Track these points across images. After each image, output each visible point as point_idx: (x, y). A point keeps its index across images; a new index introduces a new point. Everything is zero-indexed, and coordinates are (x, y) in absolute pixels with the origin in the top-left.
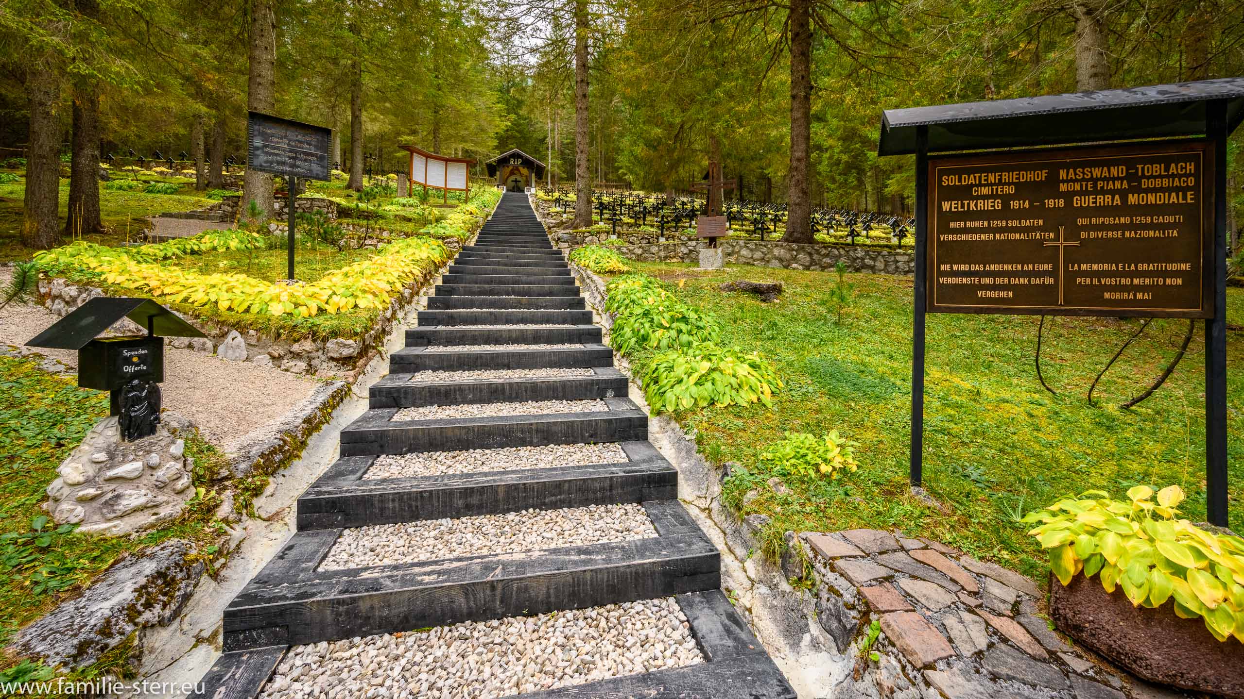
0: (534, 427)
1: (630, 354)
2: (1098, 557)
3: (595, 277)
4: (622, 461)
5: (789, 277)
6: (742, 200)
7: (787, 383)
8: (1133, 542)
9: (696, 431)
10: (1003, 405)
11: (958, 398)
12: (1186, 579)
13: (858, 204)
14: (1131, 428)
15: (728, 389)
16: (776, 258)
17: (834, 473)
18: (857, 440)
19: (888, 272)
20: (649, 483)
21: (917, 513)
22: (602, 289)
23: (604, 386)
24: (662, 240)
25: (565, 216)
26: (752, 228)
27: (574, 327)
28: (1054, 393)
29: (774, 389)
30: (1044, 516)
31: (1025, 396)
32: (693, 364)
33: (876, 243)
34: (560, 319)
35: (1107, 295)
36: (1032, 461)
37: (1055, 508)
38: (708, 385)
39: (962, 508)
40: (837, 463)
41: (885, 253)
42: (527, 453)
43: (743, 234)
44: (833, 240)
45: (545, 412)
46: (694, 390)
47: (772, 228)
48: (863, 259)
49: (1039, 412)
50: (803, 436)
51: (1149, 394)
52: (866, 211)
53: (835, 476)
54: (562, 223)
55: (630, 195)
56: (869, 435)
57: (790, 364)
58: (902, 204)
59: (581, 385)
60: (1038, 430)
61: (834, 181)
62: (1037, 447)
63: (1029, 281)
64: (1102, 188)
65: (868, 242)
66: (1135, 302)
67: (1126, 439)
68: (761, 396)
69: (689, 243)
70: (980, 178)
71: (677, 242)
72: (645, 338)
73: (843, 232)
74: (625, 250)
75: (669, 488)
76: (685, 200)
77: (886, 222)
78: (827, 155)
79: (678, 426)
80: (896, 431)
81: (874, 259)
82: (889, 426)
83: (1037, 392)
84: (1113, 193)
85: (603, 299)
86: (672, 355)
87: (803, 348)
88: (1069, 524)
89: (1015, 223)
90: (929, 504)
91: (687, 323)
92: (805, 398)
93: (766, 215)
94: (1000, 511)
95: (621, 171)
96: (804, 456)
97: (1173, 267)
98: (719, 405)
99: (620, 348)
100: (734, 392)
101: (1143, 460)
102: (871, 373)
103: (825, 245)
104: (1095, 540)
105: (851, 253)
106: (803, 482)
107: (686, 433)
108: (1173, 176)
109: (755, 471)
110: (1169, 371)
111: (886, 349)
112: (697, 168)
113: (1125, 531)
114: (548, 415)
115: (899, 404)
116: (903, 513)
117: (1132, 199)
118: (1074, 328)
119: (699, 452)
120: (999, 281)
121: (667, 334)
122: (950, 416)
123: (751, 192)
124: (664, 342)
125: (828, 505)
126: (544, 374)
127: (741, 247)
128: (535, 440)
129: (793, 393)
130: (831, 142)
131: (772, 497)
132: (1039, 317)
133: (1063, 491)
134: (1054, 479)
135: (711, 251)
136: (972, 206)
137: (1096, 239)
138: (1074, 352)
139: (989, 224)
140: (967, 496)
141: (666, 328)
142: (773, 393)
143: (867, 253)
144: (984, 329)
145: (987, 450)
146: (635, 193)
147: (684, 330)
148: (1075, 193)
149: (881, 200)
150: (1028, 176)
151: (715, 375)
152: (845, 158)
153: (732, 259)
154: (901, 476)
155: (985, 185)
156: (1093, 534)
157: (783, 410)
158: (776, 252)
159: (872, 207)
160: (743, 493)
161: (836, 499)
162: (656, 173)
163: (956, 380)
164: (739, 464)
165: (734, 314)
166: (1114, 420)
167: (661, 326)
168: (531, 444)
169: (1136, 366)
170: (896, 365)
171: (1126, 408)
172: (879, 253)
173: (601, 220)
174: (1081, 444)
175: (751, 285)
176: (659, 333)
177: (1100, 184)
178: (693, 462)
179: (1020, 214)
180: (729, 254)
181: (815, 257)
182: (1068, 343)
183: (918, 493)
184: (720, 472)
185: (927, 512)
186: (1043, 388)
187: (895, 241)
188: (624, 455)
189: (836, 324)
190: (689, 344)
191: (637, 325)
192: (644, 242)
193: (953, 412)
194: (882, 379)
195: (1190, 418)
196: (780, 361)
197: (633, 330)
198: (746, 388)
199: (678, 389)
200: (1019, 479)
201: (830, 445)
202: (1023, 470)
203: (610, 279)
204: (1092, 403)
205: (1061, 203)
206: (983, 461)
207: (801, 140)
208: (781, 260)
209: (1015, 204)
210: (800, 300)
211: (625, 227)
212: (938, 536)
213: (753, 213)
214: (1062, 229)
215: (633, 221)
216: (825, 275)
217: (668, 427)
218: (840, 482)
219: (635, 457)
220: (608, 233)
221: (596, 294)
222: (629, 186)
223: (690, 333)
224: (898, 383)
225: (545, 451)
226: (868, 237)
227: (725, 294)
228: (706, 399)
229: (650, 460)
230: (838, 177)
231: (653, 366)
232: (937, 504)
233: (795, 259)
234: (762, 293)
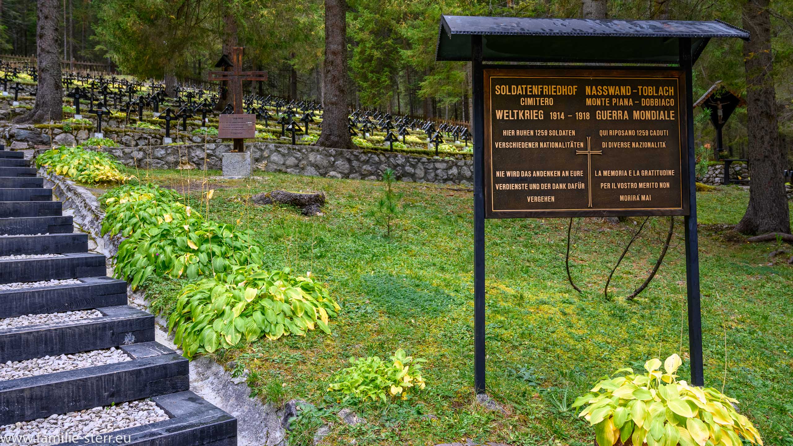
0: (26, 394)
1: (146, 287)
2: (630, 423)
3: (81, 190)
4: (162, 419)
5: (330, 186)
6: (261, 94)
7: (344, 305)
8: (653, 406)
9: (246, 371)
10: (542, 307)
11: (506, 305)
12: (686, 428)
13: (392, 105)
14: (635, 316)
15: (280, 318)
16: (312, 165)
17: (405, 394)
18: (421, 356)
19: (428, 180)
20: (202, 439)
21: (484, 419)
22: (94, 204)
23: (120, 329)
24: (168, 141)
25: (16, 104)
26: (279, 129)
27: (60, 257)
28: (579, 291)
29: (331, 313)
30: (589, 398)
31: (558, 296)
32: (237, 292)
33: (413, 149)
34: (39, 247)
35: (622, 198)
36: (569, 355)
37: (596, 390)
38: (258, 315)
39: (520, 407)
40: (407, 382)
41: (424, 159)
42: (18, 431)
43: (270, 136)
44: (370, 145)
45: (36, 373)
46: (240, 323)
47: (304, 129)
48: (403, 166)
49: (570, 310)
50: (370, 359)
51: (646, 285)
52: (399, 114)
53: (405, 397)
54: (14, 113)
55: (114, 80)
56: (432, 351)
57: (345, 284)
58: (434, 108)
59: (87, 331)
60: (571, 326)
61: (365, 79)
62: (572, 342)
63: (567, 186)
64: (616, 104)
65: (405, 147)
66: (641, 203)
67: (634, 326)
68: (319, 322)
69: (207, 146)
70: (526, 88)
71: (188, 143)
72: (167, 265)
73: (380, 136)
74: (119, 153)
75: (226, 441)
76: (190, 90)
77: (420, 126)
78: (358, 49)
79: (222, 369)
80: (456, 343)
81: (414, 166)
82: (448, 339)
83: (568, 291)
84: (623, 108)
85: (97, 218)
86: (207, 284)
87: (355, 265)
88: (608, 401)
89: (553, 133)
90: (492, 408)
91: (220, 244)
92: (364, 320)
93: (294, 113)
94: (551, 404)
95: (98, 47)
96: (373, 380)
97: (663, 173)
98: (271, 338)
99: (131, 280)
100: (287, 321)
101: (646, 342)
102: (426, 287)
103: (365, 150)
104: (628, 410)
105: (392, 160)
106: (376, 408)
107: (234, 376)
108: (661, 97)
109: (323, 405)
110: (659, 263)
111: (436, 260)
112: (207, 53)
113: (647, 397)
114: (43, 376)
115: (455, 316)
116: (471, 422)
117: (636, 115)
118: (588, 231)
119: (253, 395)
120: (544, 186)
121: (195, 259)
122: (501, 322)
123: (272, 86)
124: (192, 269)
125: (402, 427)
126: (26, 323)
127: (271, 152)
128: (28, 412)
129: (352, 315)
130: (361, 35)
131: (345, 430)
132: (568, 220)
133: (594, 378)
134: (587, 368)
135: (237, 156)
136: (521, 115)
137: (613, 149)
138: (590, 253)
139: (535, 133)
140: (524, 396)
141: (194, 251)
142: (330, 317)
143: (407, 159)
144: (519, 236)
145: (534, 350)
146: (120, 78)
147: (218, 252)
148: (597, 108)
149: (413, 101)
150: (563, 90)
151: (265, 303)
152: (377, 54)
153: (261, 166)
154: (467, 387)
155: (530, 97)
156: (625, 405)
157: (342, 336)
158: (312, 157)
159: (405, 110)
160: (312, 432)
161: (411, 420)
162: (154, 54)
163: (502, 287)
164: (303, 400)
165: (272, 231)
166: (624, 311)
167: (187, 249)
168: (22, 418)
169: (634, 262)
170: (448, 276)
171: (630, 299)
172: (419, 160)
173: (78, 111)
174: (603, 335)
175: (290, 196)
176: (184, 258)
177: (614, 101)
178: (246, 408)
179: (558, 124)
180: (257, 160)
181: (355, 163)
182: (585, 245)
183: (483, 400)
184: (282, 414)
185: (493, 417)
186: (571, 288)
187: (432, 147)
188: (161, 412)
189: (385, 237)
190: (226, 269)
191: (153, 250)
192: (142, 143)
193: (503, 318)
194: (437, 291)
195: (673, 303)
196: (333, 281)
197: (148, 256)
198: (300, 314)
199: (219, 324)
200: (562, 372)
201: (397, 365)
202: (563, 365)
203: (105, 192)
204: (608, 298)
205: (588, 116)
206: (531, 361)
207: (337, 31)
208: (317, 167)
209: (554, 116)
210: (345, 212)
211: (113, 123)
212: (503, 438)
213: (278, 111)
214: (589, 139)
215: (124, 115)
216: (367, 183)
217: (209, 372)
218: (411, 402)
219: (178, 412)
220: (90, 130)
221: (84, 212)
222: (112, 68)
223: (224, 255)
224: (452, 294)
225: (45, 424)
226: (405, 142)
227: (260, 207)
228: (255, 332)
229: (198, 413)
230: (370, 75)
231: (183, 299)
232: (499, 408)
233: (332, 166)
234: (302, 205)
